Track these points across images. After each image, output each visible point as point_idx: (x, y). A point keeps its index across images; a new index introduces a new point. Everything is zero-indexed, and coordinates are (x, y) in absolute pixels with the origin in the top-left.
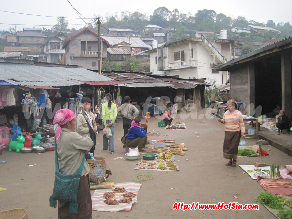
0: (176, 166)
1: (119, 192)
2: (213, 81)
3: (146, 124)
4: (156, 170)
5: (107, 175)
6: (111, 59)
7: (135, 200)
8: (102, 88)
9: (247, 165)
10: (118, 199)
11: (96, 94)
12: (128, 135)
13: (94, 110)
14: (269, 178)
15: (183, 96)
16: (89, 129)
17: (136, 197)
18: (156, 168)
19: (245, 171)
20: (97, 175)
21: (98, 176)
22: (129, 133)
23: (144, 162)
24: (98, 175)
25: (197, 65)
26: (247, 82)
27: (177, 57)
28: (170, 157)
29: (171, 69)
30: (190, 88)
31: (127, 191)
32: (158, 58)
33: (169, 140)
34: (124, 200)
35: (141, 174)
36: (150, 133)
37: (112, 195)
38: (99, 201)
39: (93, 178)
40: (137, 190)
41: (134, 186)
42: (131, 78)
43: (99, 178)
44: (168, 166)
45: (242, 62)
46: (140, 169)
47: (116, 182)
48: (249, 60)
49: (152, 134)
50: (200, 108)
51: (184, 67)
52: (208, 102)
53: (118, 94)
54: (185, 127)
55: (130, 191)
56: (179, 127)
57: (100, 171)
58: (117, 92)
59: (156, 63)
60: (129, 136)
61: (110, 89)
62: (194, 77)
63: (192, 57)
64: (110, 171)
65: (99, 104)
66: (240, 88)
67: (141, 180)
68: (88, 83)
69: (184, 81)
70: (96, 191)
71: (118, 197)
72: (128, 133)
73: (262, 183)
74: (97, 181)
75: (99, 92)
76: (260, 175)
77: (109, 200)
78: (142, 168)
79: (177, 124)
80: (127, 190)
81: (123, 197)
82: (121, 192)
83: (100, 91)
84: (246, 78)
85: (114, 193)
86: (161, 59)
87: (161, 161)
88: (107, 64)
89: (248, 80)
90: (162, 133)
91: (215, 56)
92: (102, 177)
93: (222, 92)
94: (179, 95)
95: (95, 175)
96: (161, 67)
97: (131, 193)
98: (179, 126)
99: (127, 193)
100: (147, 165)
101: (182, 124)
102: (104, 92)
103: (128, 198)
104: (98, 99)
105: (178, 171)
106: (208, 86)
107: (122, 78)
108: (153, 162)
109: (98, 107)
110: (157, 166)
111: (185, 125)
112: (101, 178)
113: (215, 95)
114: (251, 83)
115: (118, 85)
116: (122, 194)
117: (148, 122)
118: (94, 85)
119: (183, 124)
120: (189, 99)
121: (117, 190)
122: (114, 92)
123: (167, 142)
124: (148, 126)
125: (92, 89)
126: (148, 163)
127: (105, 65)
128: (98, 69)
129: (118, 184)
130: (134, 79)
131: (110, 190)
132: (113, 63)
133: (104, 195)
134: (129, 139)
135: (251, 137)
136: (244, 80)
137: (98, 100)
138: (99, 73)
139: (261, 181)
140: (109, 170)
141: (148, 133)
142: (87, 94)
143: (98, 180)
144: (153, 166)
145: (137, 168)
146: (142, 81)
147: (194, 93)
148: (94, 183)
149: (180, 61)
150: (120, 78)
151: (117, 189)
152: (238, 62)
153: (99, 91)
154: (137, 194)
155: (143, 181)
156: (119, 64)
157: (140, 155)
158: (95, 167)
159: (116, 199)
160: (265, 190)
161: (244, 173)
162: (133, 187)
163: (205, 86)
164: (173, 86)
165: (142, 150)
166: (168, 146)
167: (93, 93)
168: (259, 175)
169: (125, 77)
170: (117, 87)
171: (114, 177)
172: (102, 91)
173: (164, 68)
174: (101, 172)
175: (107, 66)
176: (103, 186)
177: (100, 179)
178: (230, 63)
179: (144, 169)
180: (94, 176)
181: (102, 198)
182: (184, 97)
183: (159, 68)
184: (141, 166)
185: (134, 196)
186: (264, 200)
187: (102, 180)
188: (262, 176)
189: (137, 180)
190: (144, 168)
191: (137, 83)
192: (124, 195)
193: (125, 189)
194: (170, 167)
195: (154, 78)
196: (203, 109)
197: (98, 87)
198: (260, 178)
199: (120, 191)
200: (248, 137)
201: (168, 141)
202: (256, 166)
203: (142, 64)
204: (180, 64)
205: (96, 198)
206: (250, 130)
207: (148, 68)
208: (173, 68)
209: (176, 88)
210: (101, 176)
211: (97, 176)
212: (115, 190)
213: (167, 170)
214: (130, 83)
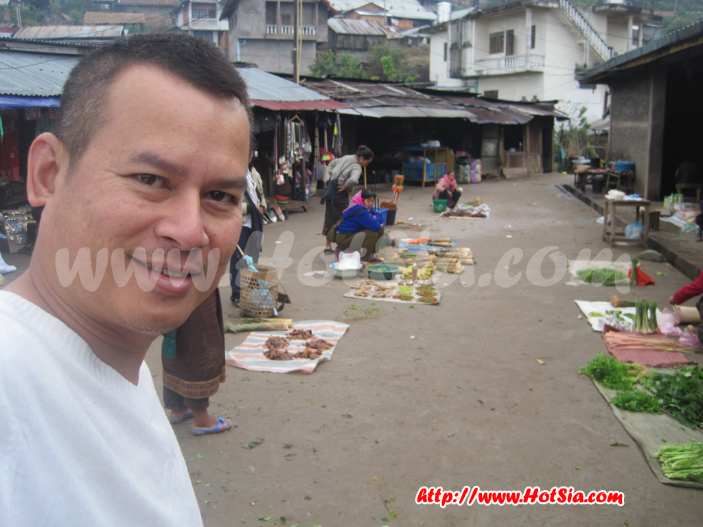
0: (435, 294)
1: (299, 339)
2: (580, 107)
3: (394, 203)
4: (390, 300)
5: (280, 304)
6: (338, 46)
7: (327, 354)
8: (297, 116)
9: (595, 300)
10: (294, 352)
11: (283, 130)
12: (341, 223)
13: (277, 166)
14: (631, 330)
15: (499, 141)
16: (248, 207)
17: (333, 349)
18: (391, 297)
19: (584, 315)
20: (258, 302)
21: (261, 306)
22: (344, 219)
23: (368, 284)
24: (261, 304)
25: (544, 66)
26: (647, 114)
27: (495, 44)
28: (427, 276)
29: (480, 74)
30: (515, 123)
31: (316, 338)
32: (449, 46)
33: (438, 239)
34: (306, 353)
35: (356, 307)
36: (401, 223)
37: (283, 342)
38: (255, 351)
39: (251, 308)
40: (337, 335)
41: (334, 328)
42: (372, 96)
43: (262, 309)
44: (418, 294)
45: (634, 65)
46: (355, 297)
47: (296, 320)
48: (648, 60)
49: (408, 226)
50: (539, 172)
51: (510, 71)
52: (559, 159)
53: (336, 132)
54: (487, 214)
55: (323, 338)
56: (475, 213)
57: (265, 294)
58: (333, 126)
59: (445, 59)
60: (343, 225)
61: (317, 119)
62: (535, 97)
63: (533, 46)
64: (286, 296)
65: (290, 153)
66: (631, 128)
67: (352, 318)
68: (265, 106)
69: (503, 106)
70: (252, 333)
71: (296, 346)
72: (342, 219)
73: (608, 340)
74: (258, 314)
75: (291, 127)
76: (611, 322)
77: (274, 352)
78: (360, 295)
79: (469, 207)
80: (316, 336)
81: (305, 347)
82: (304, 338)
83: (293, 124)
84: (645, 103)
85: (287, 340)
86: (456, 49)
87: (405, 284)
88: (327, 58)
89: (648, 109)
90: (431, 225)
91: (588, 46)
92: (268, 307)
93: (602, 135)
94: (490, 139)
95: (254, 301)
96: (456, 68)
97: (323, 341)
98: (472, 210)
99: (316, 340)
100: (373, 288)
101: (480, 207)
102: (301, 126)
103: (313, 351)
104: (287, 141)
105: (437, 304)
106: (561, 119)
107: (349, 93)
108: (388, 284)
109: (286, 159)
110: (394, 293)
111: (487, 210)
112: (266, 309)
113: (578, 143)
114: (654, 117)
115: (334, 110)
116: (304, 342)
117: (397, 199)
118: (278, 109)
119: (483, 207)
120: (513, 150)
121: (297, 334)
122: (326, 126)
123: (433, 243)
124: (398, 207)
125: (274, 119)
126: (377, 285)
127: (321, 60)
128: (291, 72)
129: (301, 322)
130: (380, 97)
131: (282, 334)
132: (342, 55)
133: (267, 341)
134: (342, 232)
135: (632, 244)
136: (640, 109)
137: (287, 145)
138: (295, 81)
139: (610, 334)
140: (284, 293)
141: (398, 223)
142: (261, 131)
143: (260, 313)
144: (385, 292)
145: (351, 294)
146: (396, 102)
147: (526, 136)
148: (252, 319)
149: (503, 55)
150: (345, 95)
151: (296, 332)
152: (626, 64)
153: (291, 125)
154: (335, 343)
155: (355, 320)
156: (357, 57)
157: (364, 267)
158: (254, 286)
159: (289, 351)
160: (611, 353)
161: (580, 316)
162: (330, 331)
163: (555, 119)
164: (472, 118)
165: (373, 258)
166: (431, 253)
167: (276, 129)
168: (608, 323)
169: (358, 93)
170: (333, 115)
171: (297, 310)
172: (297, 124)
173: (464, 70)
174: (266, 296)
175: (327, 63)
176: (267, 324)
177: (266, 311)
178: (607, 67)
179: (365, 298)
180: (253, 304)
181: (261, 348)
182: (501, 144)
183: (451, 71)
184: (359, 292)
185: (328, 347)
186: (595, 370)
187: (268, 313)
188: (615, 325)
189: (344, 317)
190: (366, 295)
191: (383, 106)
192: (307, 345)
193: (313, 333)
194: (422, 295)
195: (427, 97)
196: (546, 175)
197: (287, 114)
198: (608, 328)
199: (300, 336)
200: (624, 244)
201: (436, 241)
202: (613, 305)
203: (413, 60)
204: (503, 63)
205: (250, 346)
206: (632, 228)
207: (424, 71)
208: (485, 73)
209: (480, 122)
210: (266, 306)
211: (259, 304)
212: (291, 334)
213: (414, 302)
214: (367, 107)
